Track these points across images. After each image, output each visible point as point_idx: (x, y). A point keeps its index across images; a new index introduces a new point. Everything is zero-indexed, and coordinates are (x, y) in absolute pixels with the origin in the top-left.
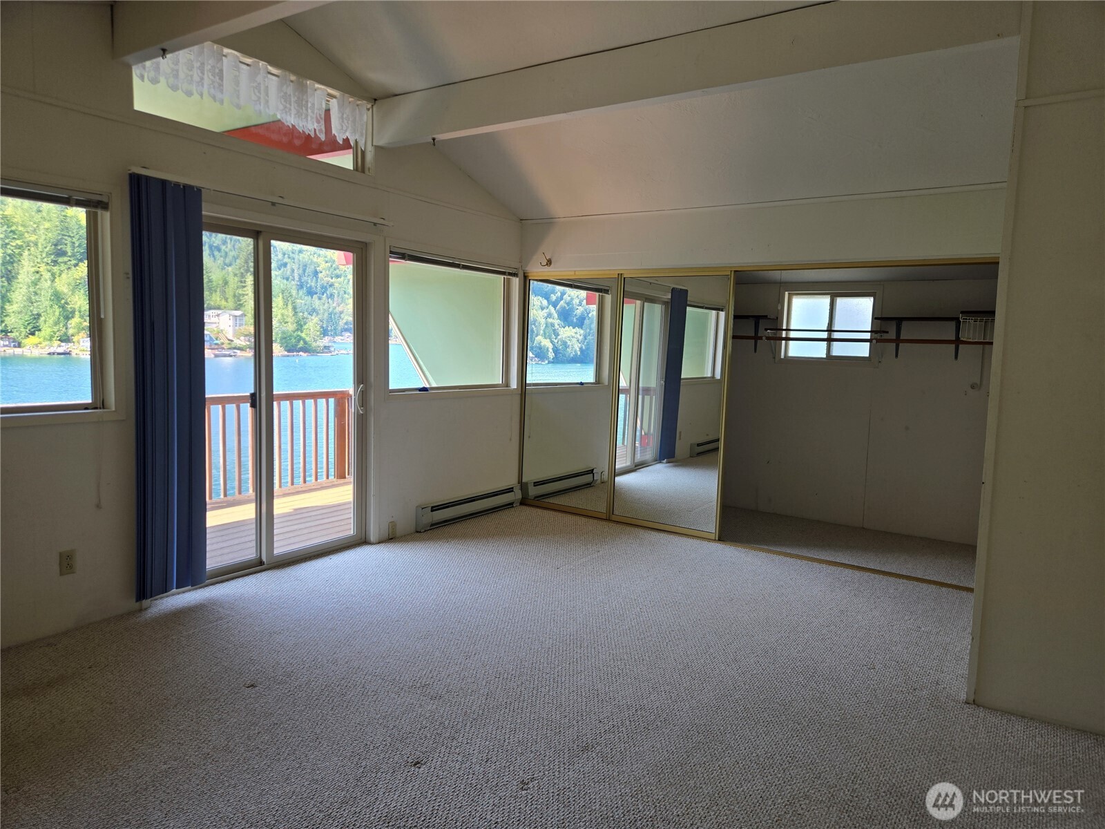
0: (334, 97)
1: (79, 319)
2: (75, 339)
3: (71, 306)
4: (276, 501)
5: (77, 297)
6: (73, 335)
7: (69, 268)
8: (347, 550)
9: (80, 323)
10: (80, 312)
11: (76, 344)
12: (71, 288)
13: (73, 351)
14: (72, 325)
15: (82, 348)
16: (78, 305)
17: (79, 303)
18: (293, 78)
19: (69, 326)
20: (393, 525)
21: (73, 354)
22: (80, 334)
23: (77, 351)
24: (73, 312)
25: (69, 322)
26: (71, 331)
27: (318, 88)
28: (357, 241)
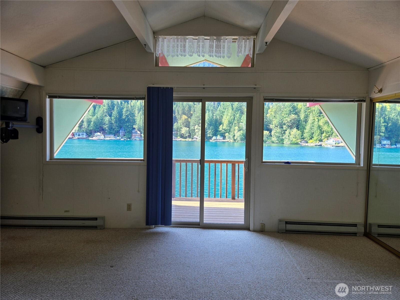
0: (236, 39)
1: (325, 134)
2: (324, 140)
3: (323, 130)
4: (205, 203)
5: (325, 127)
6: (323, 139)
7: (324, 117)
8: (237, 230)
9: (326, 135)
10: (326, 131)
11: (324, 142)
12: (324, 123)
13: (322, 144)
14: (323, 136)
15: (325, 144)
16: (325, 129)
17: (326, 129)
18: (215, 38)
19: (322, 136)
20: (263, 225)
21: (323, 145)
22: (325, 139)
23: (324, 145)
24: (324, 132)
25: (322, 135)
26: (322, 138)
27: (228, 38)
28: (247, 97)
